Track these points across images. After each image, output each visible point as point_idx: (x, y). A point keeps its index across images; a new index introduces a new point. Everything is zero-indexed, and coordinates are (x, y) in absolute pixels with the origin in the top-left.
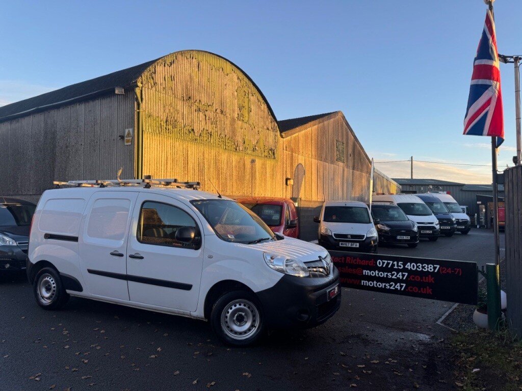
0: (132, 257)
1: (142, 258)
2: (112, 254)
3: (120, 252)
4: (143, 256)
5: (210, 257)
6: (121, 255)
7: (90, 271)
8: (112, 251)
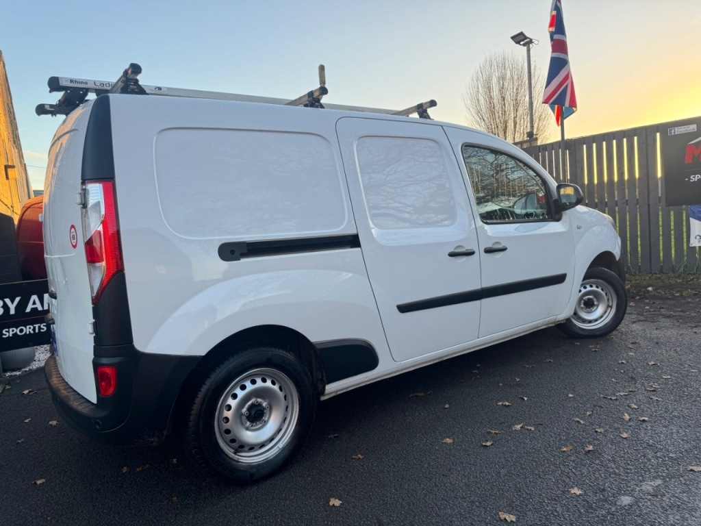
0: (488, 251)
1: (504, 249)
2: (452, 255)
3: (468, 247)
4: (507, 246)
5: (579, 228)
6: (472, 253)
7: (404, 309)
8: (452, 250)
